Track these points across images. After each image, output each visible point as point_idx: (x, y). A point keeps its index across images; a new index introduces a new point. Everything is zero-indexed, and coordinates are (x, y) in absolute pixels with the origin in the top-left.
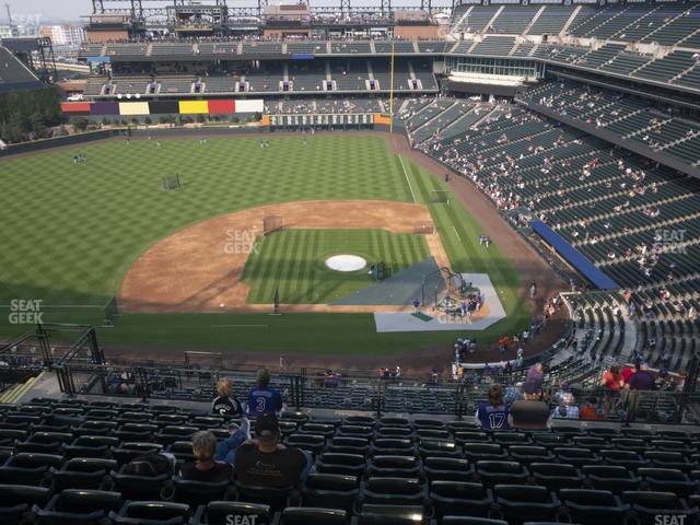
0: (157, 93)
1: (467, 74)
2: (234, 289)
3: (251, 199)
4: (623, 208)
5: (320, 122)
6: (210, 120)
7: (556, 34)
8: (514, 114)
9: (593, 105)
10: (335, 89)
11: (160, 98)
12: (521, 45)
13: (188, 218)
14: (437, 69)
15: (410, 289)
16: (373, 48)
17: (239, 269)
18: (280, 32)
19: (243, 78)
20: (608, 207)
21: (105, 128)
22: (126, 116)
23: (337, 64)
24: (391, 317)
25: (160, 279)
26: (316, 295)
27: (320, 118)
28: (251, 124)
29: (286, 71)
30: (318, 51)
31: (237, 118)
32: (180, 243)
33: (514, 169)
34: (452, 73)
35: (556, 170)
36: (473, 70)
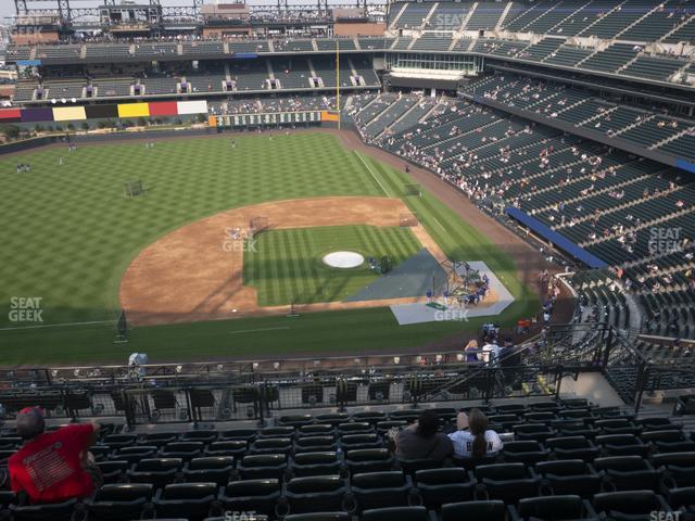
0: (95, 97)
1: (407, 70)
2: (241, 293)
3: (222, 202)
4: (589, 192)
5: (267, 121)
6: (152, 122)
7: (492, 29)
8: (460, 107)
9: (538, 96)
10: (279, 88)
11: (97, 102)
12: (459, 41)
13: (163, 225)
14: (377, 65)
15: (416, 280)
16: (315, 45)
17: (238, 273)
18: (219, 32)
19: (184, 79)
20: (574, 191)
21: (40, 135)
22: (61, 122)
23: (279, 63)
24: (408, 309)
25: (158, 288)
26: (327, 293)
27: (267, 117)
28: (196, 126)
29: (227, 70)
30: (260, 50)
31: (180, 120)
32: (167, 250)
33: (473, 160)
34: (393, 69)
35: (514, 159)
36: (414, 66)
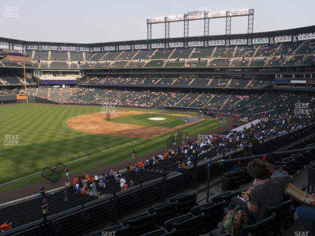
7: (82, 61)
12: (72, 65)
14: (29, 76)
16: (3, 64)
34: (39, 77)
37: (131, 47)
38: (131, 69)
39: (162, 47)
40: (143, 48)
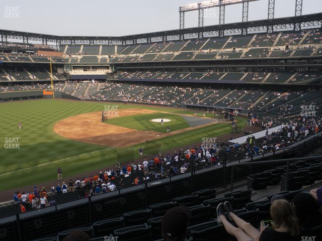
7: (113, 54)
10: (14, 80)
12: (101, 59)
16: (32, 60)
30: (3, 60)
34: (69, 72)
37: (163, 39)
38: (160, 63)
39: (196, 37)
40: (175, 39)
